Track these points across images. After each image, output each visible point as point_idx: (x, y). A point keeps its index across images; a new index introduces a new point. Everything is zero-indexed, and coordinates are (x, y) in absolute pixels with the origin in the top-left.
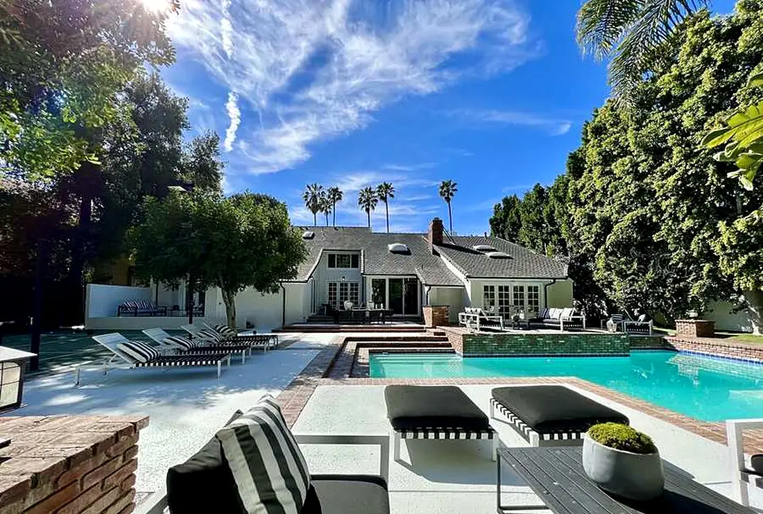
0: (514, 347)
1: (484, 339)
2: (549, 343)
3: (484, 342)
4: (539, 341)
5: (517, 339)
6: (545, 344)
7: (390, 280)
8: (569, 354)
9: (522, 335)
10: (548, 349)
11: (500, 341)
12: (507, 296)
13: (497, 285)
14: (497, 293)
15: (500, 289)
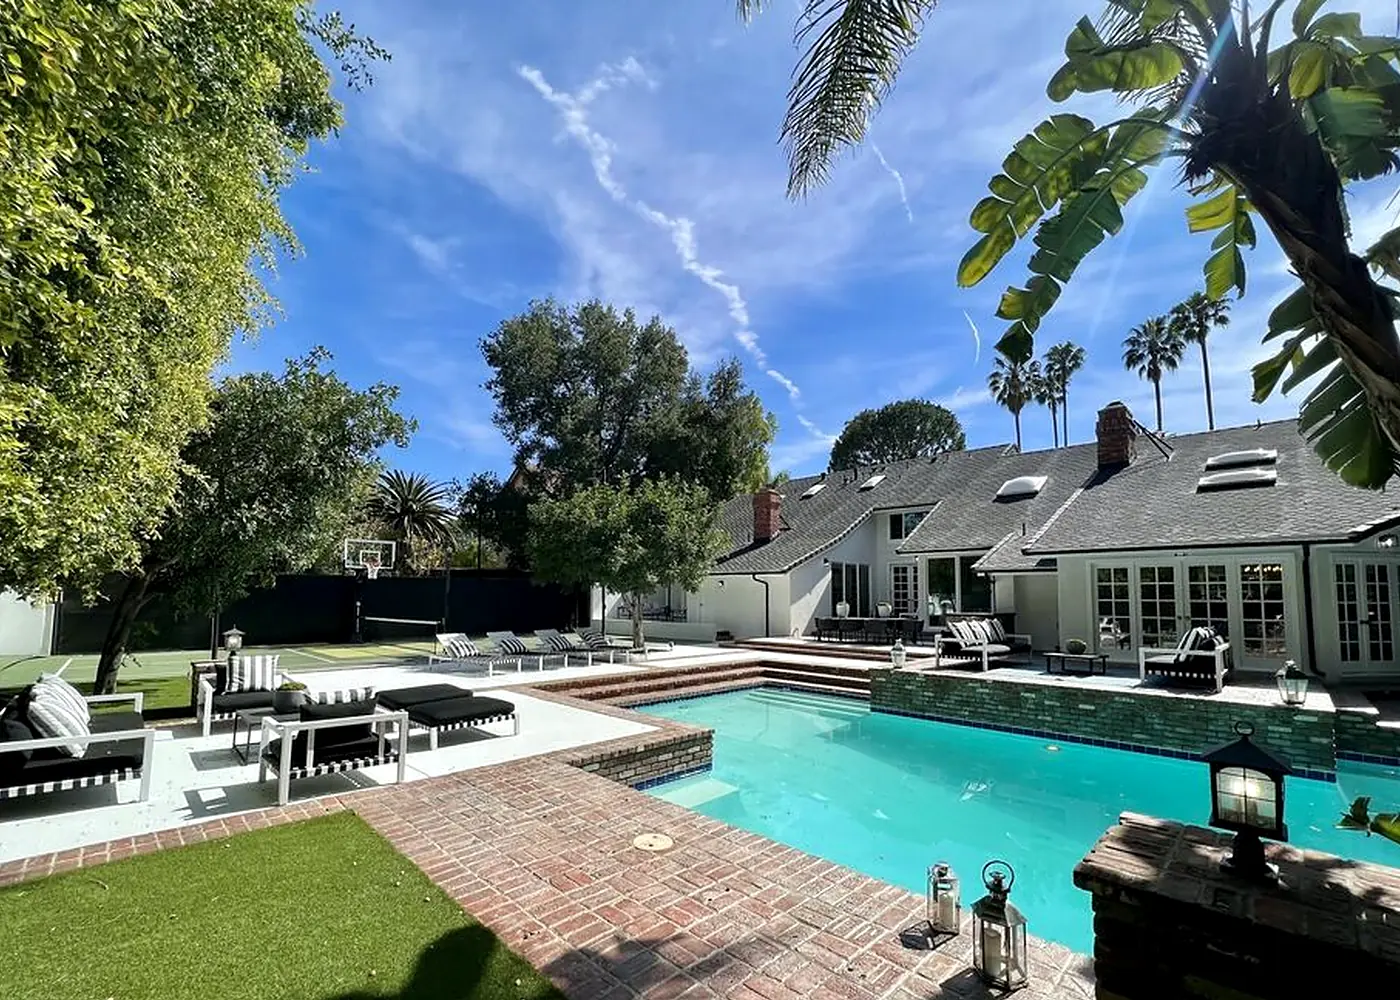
0: (968, 704)
1: (908, 682)
2: (1052, 706)
3: (907, 687)
4: (1026, 698)
5: (974, 688)
6: (1040, 708)
7: (962, 558)
8: (1106, 739)
9: (985, 681)
10: (1049, 719)
11: (939, 689)
12: (1168, 592)
13: (1133, 564)
14: (1134, 585)
15: (1146, 573)
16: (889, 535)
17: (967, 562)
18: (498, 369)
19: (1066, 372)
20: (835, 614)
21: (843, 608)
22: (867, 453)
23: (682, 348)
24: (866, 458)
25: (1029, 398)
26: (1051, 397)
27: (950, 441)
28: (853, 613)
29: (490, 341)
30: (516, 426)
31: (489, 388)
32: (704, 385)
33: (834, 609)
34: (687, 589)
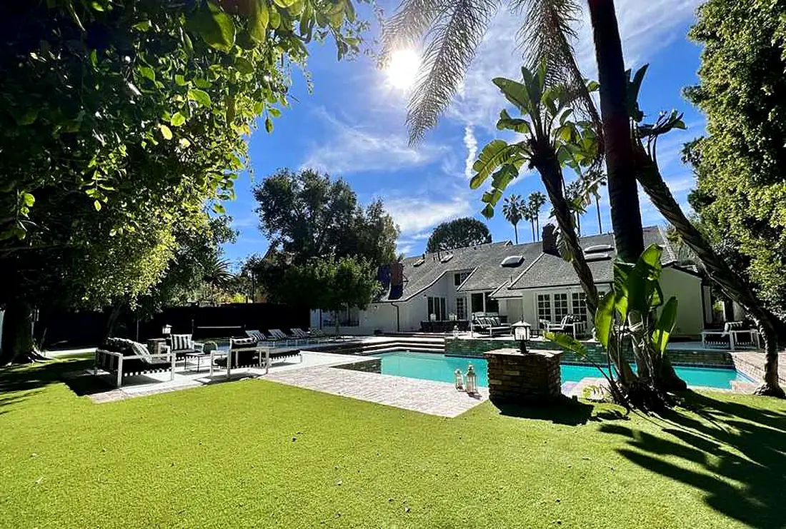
1: (461, 344)
7: (485, 293)
12: (565, 304)
13: (552, 293)
14: (552, 301)
15: (557, 297)
16: (454, 283)
17: (487, 294)
18: (262, 203)
19: (538, 205)
20: (429, 319)
21: (433, 317)
22: (445, 244)
23: (353, 193)
24: (444, 246)
25: (521, 218)
26: (531, 217)
27: (484, 238)
28: (438, 318)
29: (257, 189)
30: (270, 231)
31: (257, 212)
32: (365, 211)
33: (429, 317)
34: (361, 309)
